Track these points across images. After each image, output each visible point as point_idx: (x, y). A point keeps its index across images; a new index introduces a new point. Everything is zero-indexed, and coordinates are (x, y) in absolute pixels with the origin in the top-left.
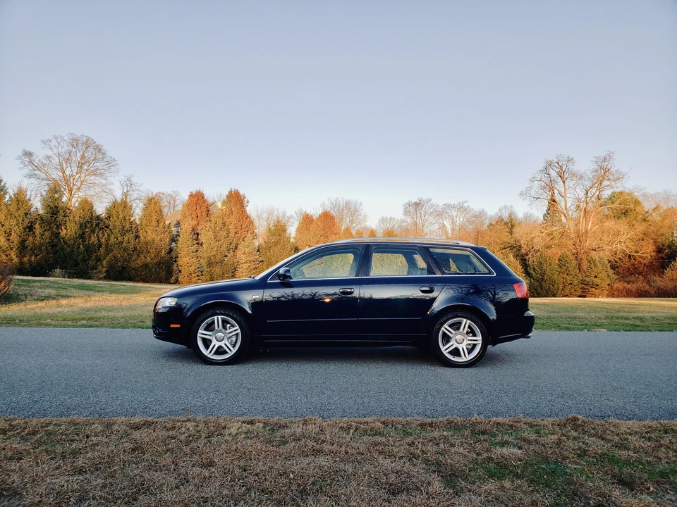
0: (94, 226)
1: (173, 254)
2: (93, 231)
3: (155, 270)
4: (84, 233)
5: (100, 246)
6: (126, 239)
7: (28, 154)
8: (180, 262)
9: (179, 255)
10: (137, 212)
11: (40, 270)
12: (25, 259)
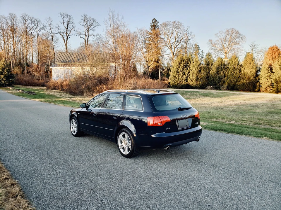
0: (222, 68)
1: (257, 78)
2: (222, 70)
3: (248, 86)
4: (218, 71)
5: (225, 76)
6: (235, 72)
7: (211, 41)
8: (261, 81)
9: (261, 78)
10: (242, 60)
11: (203, 87)
12: (198, 83)
